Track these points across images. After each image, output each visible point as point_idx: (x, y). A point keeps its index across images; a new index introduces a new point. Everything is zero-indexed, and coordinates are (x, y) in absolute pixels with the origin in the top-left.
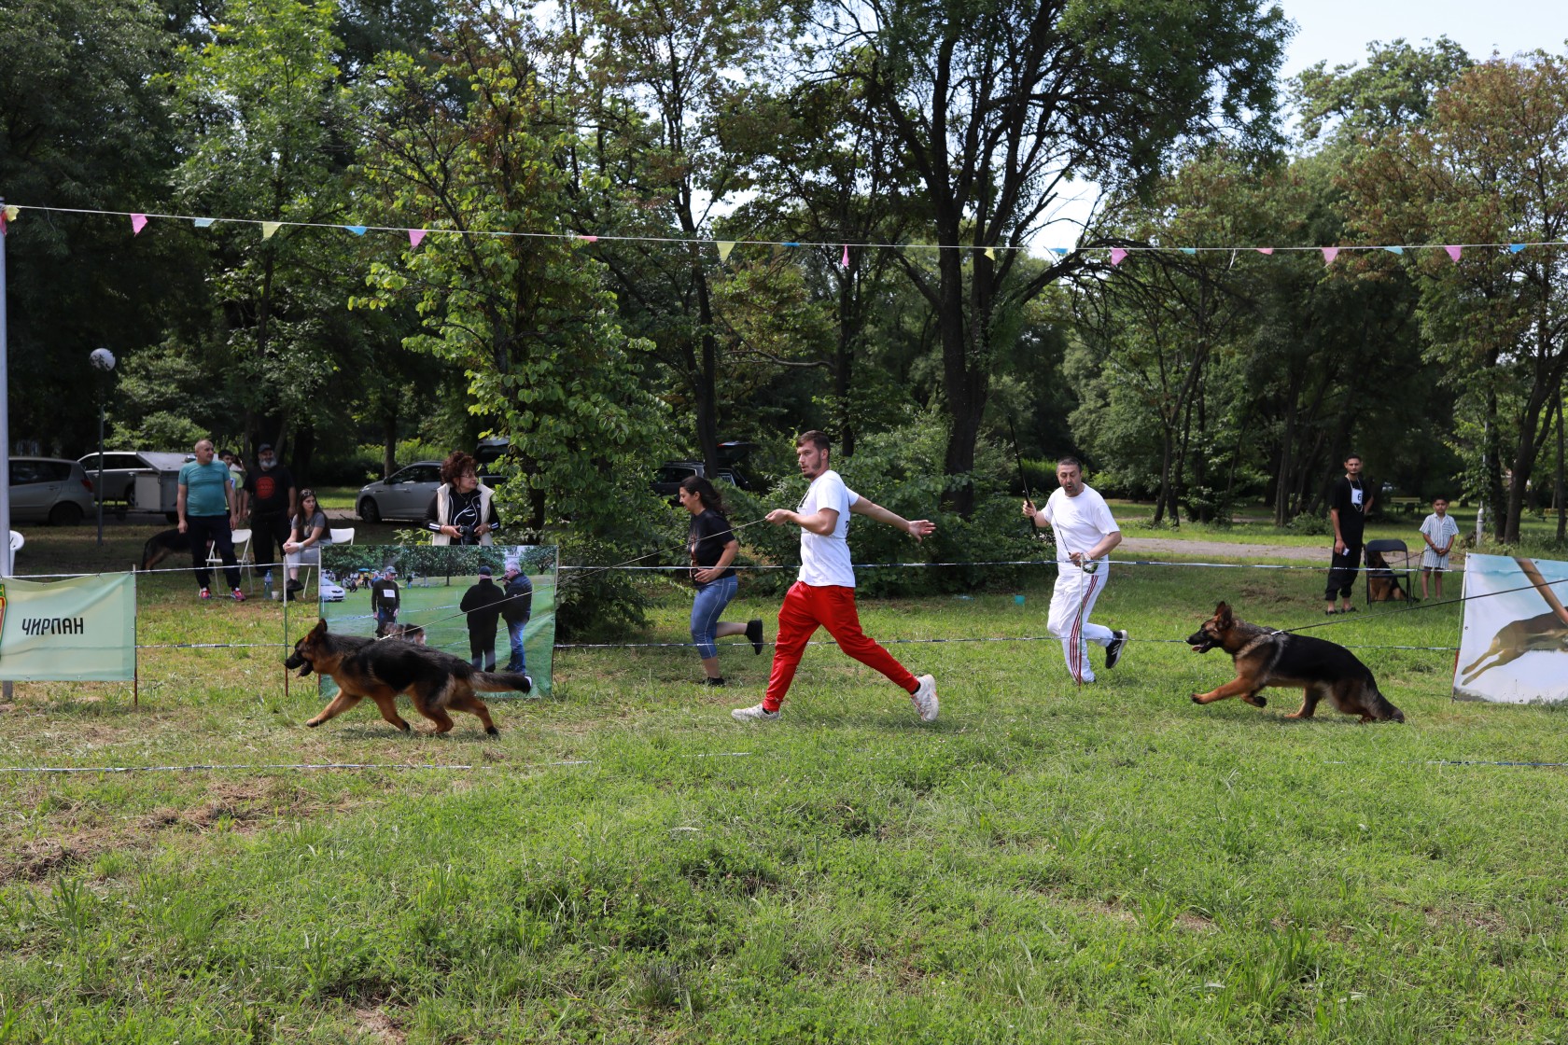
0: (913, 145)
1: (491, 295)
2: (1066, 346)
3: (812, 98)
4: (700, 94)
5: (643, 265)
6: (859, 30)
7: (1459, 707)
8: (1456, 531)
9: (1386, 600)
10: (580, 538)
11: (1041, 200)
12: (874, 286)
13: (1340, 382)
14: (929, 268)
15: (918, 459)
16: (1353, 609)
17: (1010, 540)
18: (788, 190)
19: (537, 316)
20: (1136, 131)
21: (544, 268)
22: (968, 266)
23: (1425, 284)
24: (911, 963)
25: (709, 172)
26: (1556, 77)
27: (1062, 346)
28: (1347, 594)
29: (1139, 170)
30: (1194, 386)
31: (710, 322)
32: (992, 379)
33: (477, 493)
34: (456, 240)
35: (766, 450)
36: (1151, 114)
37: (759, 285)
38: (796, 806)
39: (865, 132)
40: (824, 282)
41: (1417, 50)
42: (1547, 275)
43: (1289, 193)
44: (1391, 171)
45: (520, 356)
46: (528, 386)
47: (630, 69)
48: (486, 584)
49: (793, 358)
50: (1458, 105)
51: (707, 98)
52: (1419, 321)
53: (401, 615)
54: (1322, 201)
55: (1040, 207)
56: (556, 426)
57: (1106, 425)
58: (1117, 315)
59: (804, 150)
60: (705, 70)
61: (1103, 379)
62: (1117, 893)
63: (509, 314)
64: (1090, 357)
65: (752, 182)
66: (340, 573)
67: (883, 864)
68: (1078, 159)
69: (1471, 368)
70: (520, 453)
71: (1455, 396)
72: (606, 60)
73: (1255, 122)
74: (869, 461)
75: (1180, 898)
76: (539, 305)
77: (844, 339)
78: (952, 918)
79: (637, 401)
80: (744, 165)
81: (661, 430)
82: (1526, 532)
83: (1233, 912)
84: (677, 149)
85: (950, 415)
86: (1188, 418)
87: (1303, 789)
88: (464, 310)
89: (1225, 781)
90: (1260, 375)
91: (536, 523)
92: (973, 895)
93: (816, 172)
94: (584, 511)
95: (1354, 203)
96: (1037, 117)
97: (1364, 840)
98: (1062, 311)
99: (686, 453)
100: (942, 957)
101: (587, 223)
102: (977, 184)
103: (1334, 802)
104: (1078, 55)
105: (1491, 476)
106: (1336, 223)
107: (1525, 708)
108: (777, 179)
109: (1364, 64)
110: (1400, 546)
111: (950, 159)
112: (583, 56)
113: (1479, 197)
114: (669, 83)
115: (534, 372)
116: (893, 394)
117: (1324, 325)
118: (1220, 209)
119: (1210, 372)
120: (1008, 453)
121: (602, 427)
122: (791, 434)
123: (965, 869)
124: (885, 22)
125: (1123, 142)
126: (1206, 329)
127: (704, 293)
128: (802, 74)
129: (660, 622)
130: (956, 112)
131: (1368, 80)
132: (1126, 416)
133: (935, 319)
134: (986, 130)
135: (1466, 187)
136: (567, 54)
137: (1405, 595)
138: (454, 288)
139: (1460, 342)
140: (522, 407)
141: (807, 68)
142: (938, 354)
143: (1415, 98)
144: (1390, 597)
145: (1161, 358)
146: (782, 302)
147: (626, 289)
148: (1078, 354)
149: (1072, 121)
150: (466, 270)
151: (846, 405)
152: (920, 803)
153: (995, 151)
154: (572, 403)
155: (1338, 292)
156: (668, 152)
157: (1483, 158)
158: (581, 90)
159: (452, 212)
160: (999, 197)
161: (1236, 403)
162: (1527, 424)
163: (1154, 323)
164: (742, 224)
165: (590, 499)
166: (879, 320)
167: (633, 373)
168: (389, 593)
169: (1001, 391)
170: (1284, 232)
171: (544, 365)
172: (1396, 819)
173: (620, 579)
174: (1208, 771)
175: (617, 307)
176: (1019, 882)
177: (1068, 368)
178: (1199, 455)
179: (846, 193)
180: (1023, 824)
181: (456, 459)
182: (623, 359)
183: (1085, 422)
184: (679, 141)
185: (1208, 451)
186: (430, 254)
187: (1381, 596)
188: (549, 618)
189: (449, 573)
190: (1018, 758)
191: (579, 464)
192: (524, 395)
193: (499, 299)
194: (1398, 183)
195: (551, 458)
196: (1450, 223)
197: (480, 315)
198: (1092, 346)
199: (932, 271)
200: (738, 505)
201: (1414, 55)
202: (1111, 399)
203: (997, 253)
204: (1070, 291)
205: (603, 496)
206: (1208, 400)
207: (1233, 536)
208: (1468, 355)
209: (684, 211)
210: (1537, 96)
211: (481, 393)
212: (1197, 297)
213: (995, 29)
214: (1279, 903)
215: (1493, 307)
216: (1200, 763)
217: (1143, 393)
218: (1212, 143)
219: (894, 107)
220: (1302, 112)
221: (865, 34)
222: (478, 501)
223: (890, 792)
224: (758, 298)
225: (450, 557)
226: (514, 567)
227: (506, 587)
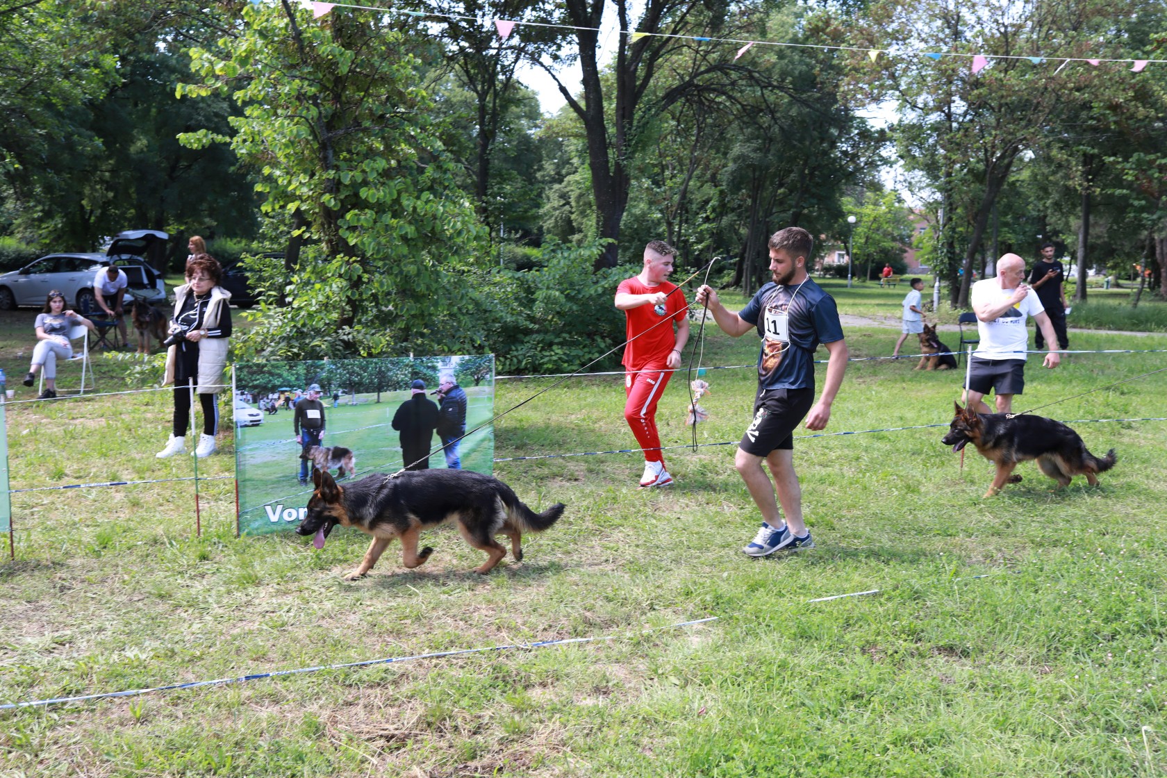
48: (419, 398)
168: (313, 414)
188: (486, 433)
189: (379, 388)
225: (380, 372)
226: (449, 379)
227: (441, 401)
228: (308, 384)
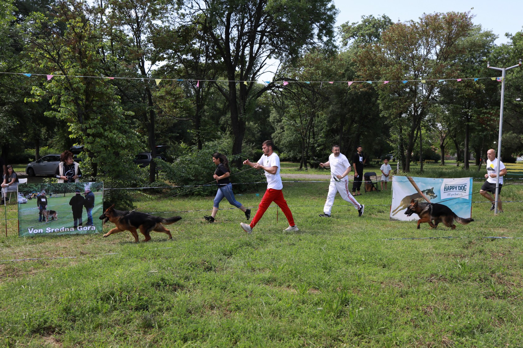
0: (219, 46)
1: (76, 97)
2: (270, 112)
3: (184, 31)
4: (146, 29)
5: (128, 86)
6: (200, 8)
7: (391, 223)
8: (391, 169)
9: (371, 191)
10: (110, 179)
11: (261, 65)
12: (207, 93)
13: (356, 123)
14: (225, 87)
15: (223, 150)
16: (361, 194)
17: (254, 176)
18: (177, 61)
19: (93, 104)
20: (291, 44)
21: (95, 88)
22: (238, 86)
23: (380, 92)
24: (227, 309)
25: (150, 55)
26: (417, 28)
27: (269, 112)
28: (359, 189)
29: (292, 56)
30: (311, 125)
31: (152, 105)
32: (247, 123)
33: (73, 165)
34: (63, 78)
35: (172, 148)
36: (295, 38)
37: (168, 93)
38: (188, 263)
39: (203, 42)
40: (189, 92)
41: (376, 18)
42: (415, 89)
43: (339, 63)
44: (369, 57)
45: (87, 118)
46: (90, 128)
47: (123, 20)
48: (78, 195)
49: (180, 117)
50: (389, 37)
51: (149, 30)
52: (379, 104)
53: (48, 207)
54: (349, 66)
55: (261, 67)
56: (101, 142)
57: (284, 138)
58: (286, 102)
59: (182, 48)
60: (147, 21)
61: (282, 123)
62: (290, 284)
63: (83, 104)
64: (278, 115)
65: (165, 58)
66: (25, 194)
67: (217, 279)
68: (272, 52)
69: (394, 119)
70: (88, 151)
71: (390, 127)
72: (113, 17)
73: (327, 41)
74: (207, 151)
75: (309, 284)
76: (93, 100)
77: (198, 111)
78: (239, 294)
79: (128, 133)
80: (162, 53)
81: (137, 142)
82: (411, 169)
83: (325, 287)
84: (139, 47)
85: (233, 135)
86: (309, 135)
87: (346, 249)
88: (67, 102)
89: (323, 248)
90: (331, 121)
91: (94, 174)
92: (246, 287)
93: (187, 55)
94: (111, 170)
95: (358, 67)
96: (259, 38)
97: (363, 263)
98: (268, 101)
99: (144, 150)
100: (237, 306)
101: (108, 72)
102: (240, 60)
103: (355, 253)
104: (272, 18)
105: (401, 152)
106: (353, 73)
107: (410, 222)
108: (173, 57)
109: (360, 23)
110: (374, 174)
111: (231, 51)
112: (105, 15)
113: (395, 65)
114: (136, 25)
115: (92, 123)
116: (214, 129)
117: (350, 105)
118: (317, 68)
119: (316, 120)
120: (253, 147)
121: (117, 141)
122: (181, 142)
123: (243, 279)
124: (209, 6)
125: (287, 46)
126: (314, 107)
127: (150, 95)
128: (181, 23)
129: (138, 207)
130: (233, 36)
131: (362, 27)
132: (290, 135)
133: (227, 103)
134: (243, 42)
135: (391, 62)
136: (99, 14)
137: (376, 189)
138: (63, 95)
139: (391, 110)
140: (88, 135)
141: (183, 20)
142: (229, 115)
143: (376, 33)
144: (372, 190)
145: (300, 116)
146: (176, 99)
147: (122, 94)
148: (274, 115)
149: (270, 39)
150: (66, 89)
151: (199, 133)
152: (228, 260)
153: (246, 49)
154: (106, 134)
155: (355, 94)
156: (136, 49)
157: (396, 53)
158: (105, 27)
159: (61, 68)
160: (247, 64)
161: (324, 130)
162: (411, 136)
163: (298, 105)
164: (162, 72)
165: (113, 166)
166: (209, 105)
167: (126, 123)
168: (43, 200)
169: (250, 127)
170: (338, 76)
171: (96, 121)
172: (373, 257)
173: (125, 193)
174: (317, 245)
175: (121, 101)
176: (260, 282)
177: (271, 119)
178: (313, 147)
179: (197, 62)
180: (261, 265)
181: (66, 153)
182: (123, 119)
183: (277, 137)
184: (140, 45)
185: (316, 145)
186: (53, 83)
187: (369, 190)
188: (101, 206)
189: (65, 192)
190: (259, 244)
191: (109, 154)
192: (89, 131)
193: (79, 98)
194: (371, 61)
195: (99, 152)
196: (387, 73)
197: (73, 104)
198: (278, 112)
199: (226, 88)
200: (164, 166)
201: (376, 20)
202: (285, 129)
203: (247, 83)
204: (271, 94)
205: (117, 165)
206: (316, 129)
207: (324, 173)
208: (393, 114)
209: (142, 68)
210: (411, 34)
211: (74, 131)
212: (311, 97)
213: (245, 9)
214: (339, 283)
215: (400, 99)
216: (315, 243)
217: (295, 127)
218: (314, 47)
219: (212, 34)
220: (342, 37)
221: (202, 10)
222: (74, 168)
223: (219, 257)
224: (168, 97)
225: (65, 187)
226: (88, 189)
227: (85, 196)
228: (41, 191)
